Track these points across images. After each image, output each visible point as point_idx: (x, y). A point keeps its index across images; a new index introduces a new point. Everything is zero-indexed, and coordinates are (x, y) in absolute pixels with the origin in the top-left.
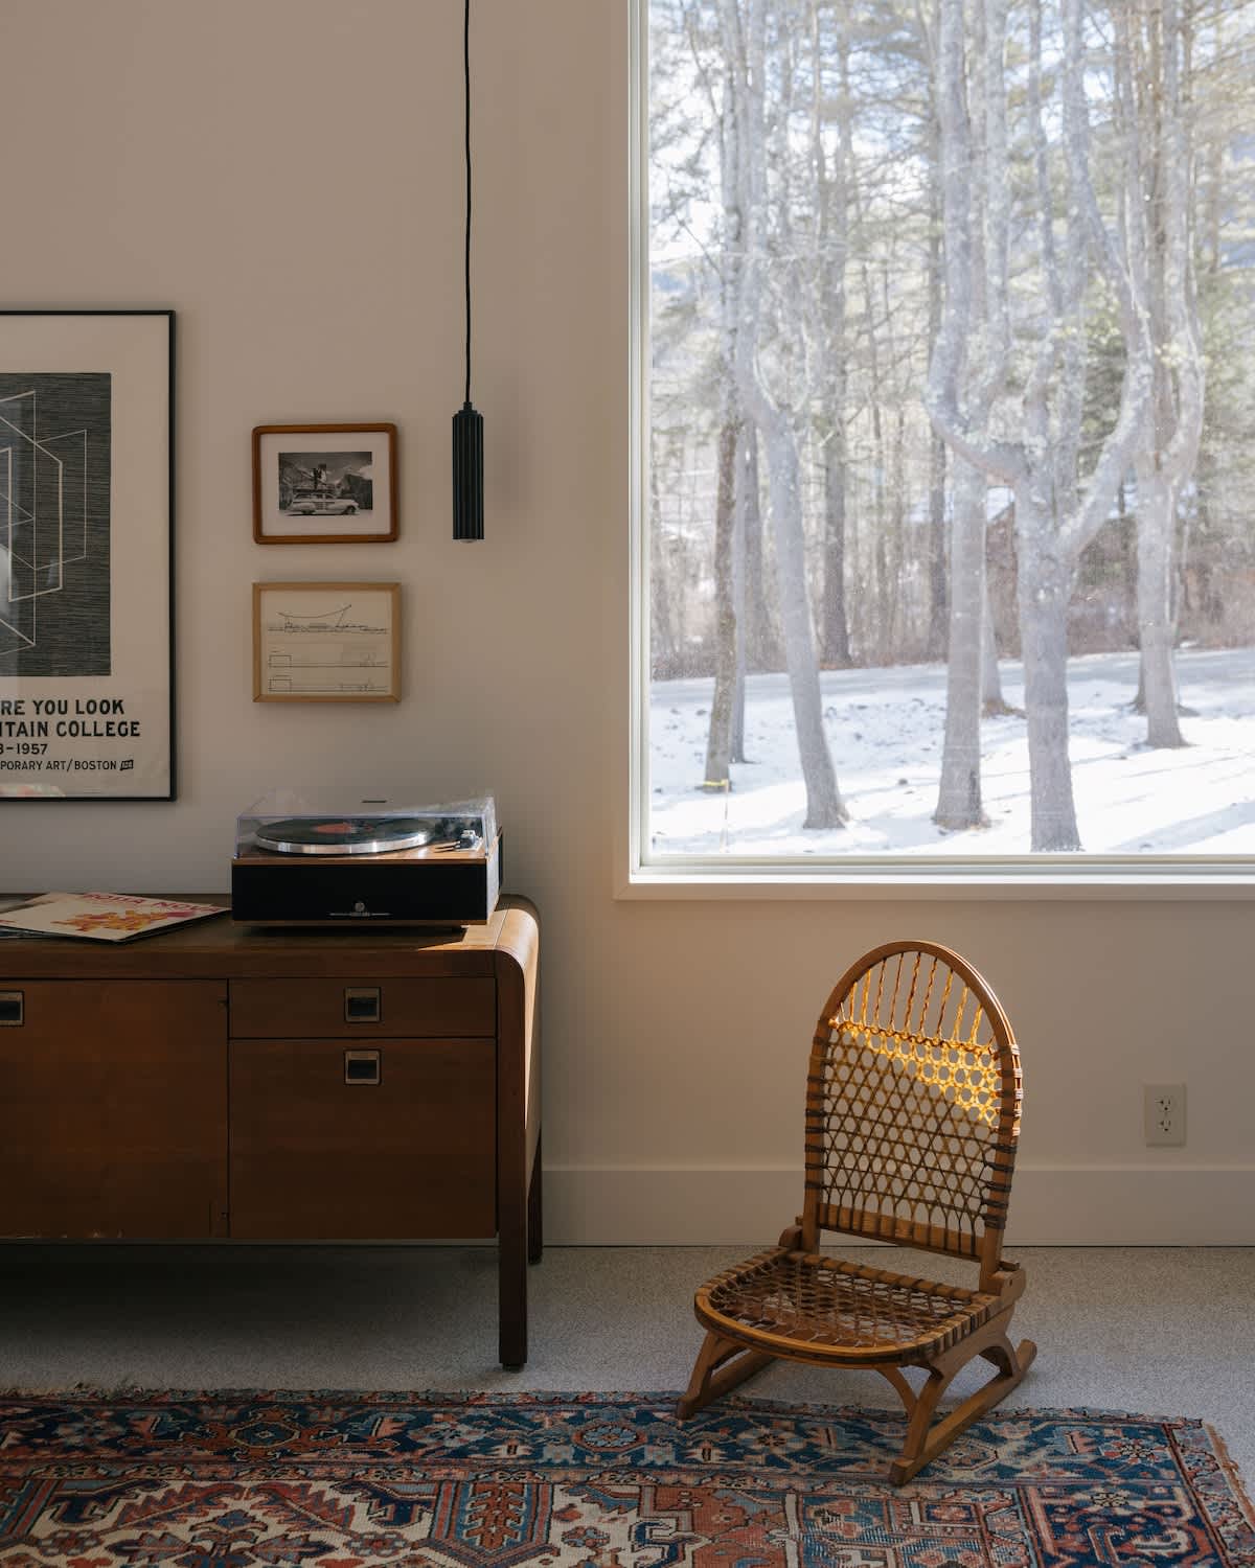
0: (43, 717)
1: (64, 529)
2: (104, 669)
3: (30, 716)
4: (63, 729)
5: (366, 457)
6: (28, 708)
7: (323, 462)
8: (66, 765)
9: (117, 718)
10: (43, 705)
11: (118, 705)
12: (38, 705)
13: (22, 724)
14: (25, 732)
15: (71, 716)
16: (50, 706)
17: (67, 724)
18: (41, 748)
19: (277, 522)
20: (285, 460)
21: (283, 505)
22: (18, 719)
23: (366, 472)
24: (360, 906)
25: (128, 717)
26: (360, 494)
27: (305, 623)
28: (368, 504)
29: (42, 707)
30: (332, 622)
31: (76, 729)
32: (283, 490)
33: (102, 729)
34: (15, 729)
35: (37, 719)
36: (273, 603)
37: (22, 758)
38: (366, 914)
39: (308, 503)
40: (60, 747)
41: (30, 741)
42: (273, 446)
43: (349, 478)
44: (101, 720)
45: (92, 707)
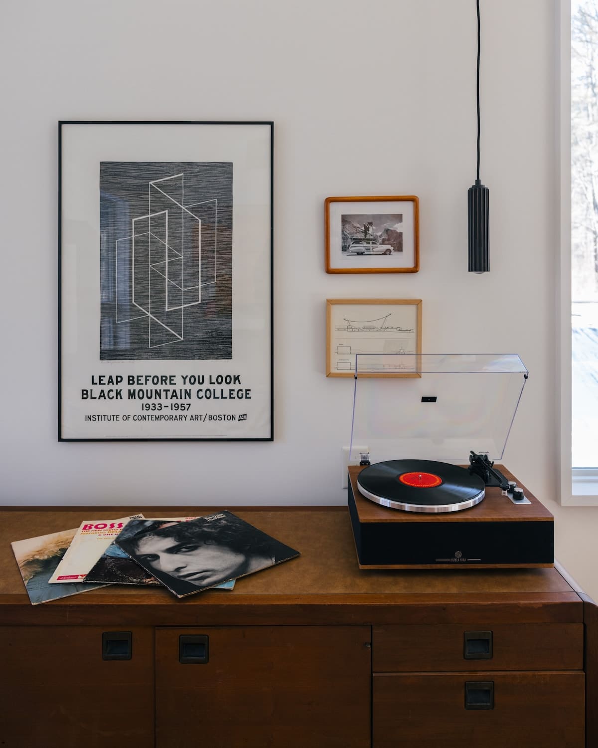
0: (188, 386)
1: (202, 264)
2: (228, 355)
3: (179, 386)
4: (201, 394)
5: (399, 218)
6: (178, 380)
7: (370, 222)
8: (203, 418)
9: (236, 387)
10: (188, 378)
11: (237, 378)
12: (185, 379)
13: (174, 391)
14: (176, 396)
15: (206, 385)
16: (193, 379)
17: (204, 391)
18: (187, 407)
19: (339, 260)
20: (345, 219)
21: (344, 249)
22: (171, 388)
23: (398, 227)
24: (458, 554)
25: (244, 387)
26: (395, 242)
27: (361, 326)
28: (399, 248)
29: (187, 380)
30: (378, 324)
31: (210, 395)
32: (344, 238)
33: (226, 394)
34: (170, 394)
35: (184, 387)
36: (338, 312)
37: (175, 413)
38: (464, 560)
39: (360, 247)
40: (198, 406)
41: (179, 402)
42: (338, 211)
43: (387, 231)
44: (226, 388)
45: (220, 379)
